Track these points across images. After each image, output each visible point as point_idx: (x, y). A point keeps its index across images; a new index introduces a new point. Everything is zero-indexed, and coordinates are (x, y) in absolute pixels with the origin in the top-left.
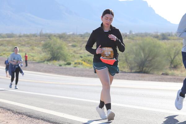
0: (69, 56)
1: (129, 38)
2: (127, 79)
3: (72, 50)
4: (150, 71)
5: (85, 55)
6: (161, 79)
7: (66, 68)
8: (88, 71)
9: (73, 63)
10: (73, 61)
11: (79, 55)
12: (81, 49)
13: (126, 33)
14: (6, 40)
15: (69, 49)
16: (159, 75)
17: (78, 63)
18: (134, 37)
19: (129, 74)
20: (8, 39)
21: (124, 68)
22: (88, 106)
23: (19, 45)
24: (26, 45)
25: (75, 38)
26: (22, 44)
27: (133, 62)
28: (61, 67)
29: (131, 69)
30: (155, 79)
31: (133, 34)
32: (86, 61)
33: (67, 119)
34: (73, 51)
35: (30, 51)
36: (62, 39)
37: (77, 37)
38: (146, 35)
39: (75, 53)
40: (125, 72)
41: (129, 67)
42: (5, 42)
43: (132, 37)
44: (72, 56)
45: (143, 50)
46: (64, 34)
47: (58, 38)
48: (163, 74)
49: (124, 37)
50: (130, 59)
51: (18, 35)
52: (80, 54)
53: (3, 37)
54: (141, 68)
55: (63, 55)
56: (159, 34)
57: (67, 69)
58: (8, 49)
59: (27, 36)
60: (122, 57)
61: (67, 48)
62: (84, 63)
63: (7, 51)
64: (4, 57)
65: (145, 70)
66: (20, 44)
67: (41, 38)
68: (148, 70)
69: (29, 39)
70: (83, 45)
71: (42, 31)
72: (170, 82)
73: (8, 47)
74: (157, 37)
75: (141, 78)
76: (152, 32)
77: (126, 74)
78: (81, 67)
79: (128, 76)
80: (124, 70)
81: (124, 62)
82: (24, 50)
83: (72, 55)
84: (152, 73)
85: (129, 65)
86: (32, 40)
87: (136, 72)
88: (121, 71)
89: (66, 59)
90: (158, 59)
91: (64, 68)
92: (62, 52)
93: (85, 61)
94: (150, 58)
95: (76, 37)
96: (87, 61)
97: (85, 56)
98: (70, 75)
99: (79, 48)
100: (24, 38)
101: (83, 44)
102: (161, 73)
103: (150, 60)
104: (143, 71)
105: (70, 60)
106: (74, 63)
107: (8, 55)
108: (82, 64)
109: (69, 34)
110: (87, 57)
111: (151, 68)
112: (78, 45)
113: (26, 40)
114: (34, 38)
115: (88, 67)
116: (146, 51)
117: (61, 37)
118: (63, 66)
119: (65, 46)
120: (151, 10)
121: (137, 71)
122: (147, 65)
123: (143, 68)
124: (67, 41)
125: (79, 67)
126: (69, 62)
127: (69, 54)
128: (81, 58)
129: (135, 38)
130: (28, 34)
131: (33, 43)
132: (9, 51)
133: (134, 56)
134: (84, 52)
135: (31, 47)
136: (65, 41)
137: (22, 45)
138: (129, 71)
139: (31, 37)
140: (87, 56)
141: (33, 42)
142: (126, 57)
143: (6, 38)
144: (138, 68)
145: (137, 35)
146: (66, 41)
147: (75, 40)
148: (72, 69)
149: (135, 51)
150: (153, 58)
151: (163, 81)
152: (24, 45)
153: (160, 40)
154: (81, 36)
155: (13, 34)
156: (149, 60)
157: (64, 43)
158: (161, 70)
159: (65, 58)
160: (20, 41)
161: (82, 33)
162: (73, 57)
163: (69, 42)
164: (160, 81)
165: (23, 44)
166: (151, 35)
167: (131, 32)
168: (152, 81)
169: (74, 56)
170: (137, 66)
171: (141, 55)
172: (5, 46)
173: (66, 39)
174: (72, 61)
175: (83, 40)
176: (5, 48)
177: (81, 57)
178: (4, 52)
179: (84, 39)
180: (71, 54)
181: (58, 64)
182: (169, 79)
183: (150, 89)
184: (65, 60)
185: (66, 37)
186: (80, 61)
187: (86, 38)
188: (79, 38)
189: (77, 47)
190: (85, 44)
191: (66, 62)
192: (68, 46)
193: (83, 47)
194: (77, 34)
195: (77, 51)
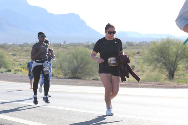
0: (10, 63)
1: (63, 48)
2: (62, 84)
4: (82, 76)
5: (24, 63)
6: (92, 84)
7: (7, 74)
10: (13, 68)
11: (18, 63)
12: (20, 57)
13: (61, 43)
16: (90, 80)
17: (17, 70)
18: (68, 46)
19: (63, 79)
21: (59, 74)
25: (15, 48)
27: (67, 69)
28: (2, 74)
29: (65, 75)
30: (87, 84)
31: (66, 44)
32: (25, 68)
33: (7, 121)
34: (13, 59)
36: (3, 48)
37: (17, 46)
38: (79, 45)
39: (15, 61)
40: (60, 78)
41: (64, 73)
43: (66, 47)
44: (12, 64)
45: (76, 58)
46: (5, 44)
48: (93, 79)
49: (59, 47)
50: (64, 66)
52: (20, 62)
54: (74, 74)
55: (4, 63)
56: (90, 44)
60: (57, 64)
61: (7, 57)
62: (23, 70)
65: (78, 75)
68: (81, 75)
70: (22, 54)
72: (100, 86)
74: (88, 46)
75: (74, 83)
76: (84, 42)
77: (61, 79)
78: (20, 73)
79: (63, 82)
80: (59, 76)
81: (59, 69)
83: (13, 63)
84: (84, 78)
85: (64, 71)
87: (69, 78)
88: (56, 77)
89: (7, 67)
90: (89, 66)
92: (3, 60)
93: (24, 69)
94: (82, 66)
95: (16, 47)
97: (24, 64)
98: (10, 81)
99: (19, 57)
102: (92, 79)
103: (83, 67)
104: (76, 77)
106: (14, 70)
108: (21, 71)
109: (9, 44)
110: (25, 64)
111: (83, 74)
112: (17, 53)
115: (26, 73)
116: (79, 59)
117: (3, 47)
118: (4, 73)
119: (6, 55)
120: (83, 23)
121: (71, 77)
122: (79, 72)
123: (76, 74)
124: (7, 50)
125: (18, 73)
126: (9, 69)
127: (9, 62)
129: (68, 48)
133: (67, 64)
134: (23, 61)
136: (5, 50)
138: (64, 77)
142: (61, 64)
144: (72, 74)
145: (70, 45)
146: (7, 51)
147: (15, 49)
148: (12, 75)
149: (68, 59)
150: (85, 65)
151: (94, 86)
153: (91, 49)
154: (21, 46)
156: (81, 67)
157: (5, 52)
158: (92, 75)
161: (22, 44)
162: (13, 65)
163: (10, 51)
164: (91, 86)
166: (83, 45)
167: (65, 42)
168: (84, 85)
169: (14, 63)
170: (71, 72)
171: (74, 63)
173: (6, 49)
174: (12, 68)
175: (22, 50)
177: (21, 65)
179: (23, 48)
180: (12, 62)
182: (98, 83)
183: (82, 93)
184: (6, 68)
185: (7, 47)
186: (19, 68)
187: (25, 48)
188: (18, 48)
189: (16, 56)
190: (24, 53)
191: (7, 69)
192: (9, 55)
193: (22, 56)
194: (16, 44)
195: (17, 59)
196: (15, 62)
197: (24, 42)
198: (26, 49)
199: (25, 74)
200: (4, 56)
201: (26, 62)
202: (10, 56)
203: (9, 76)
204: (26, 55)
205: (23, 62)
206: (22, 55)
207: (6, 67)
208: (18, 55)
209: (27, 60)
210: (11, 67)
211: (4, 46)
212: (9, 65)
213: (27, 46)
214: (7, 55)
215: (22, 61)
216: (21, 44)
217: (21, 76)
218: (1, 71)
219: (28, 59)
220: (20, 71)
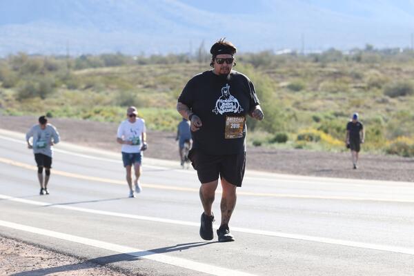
0: (282, 116)
3: (290, 99)
5: (328, 114)
7: (273, 151)
8: (337, 158)
9: (292, 137)
10: (293, 132)
11: (308, 114)
12: (316, 96)
14: (100, 74)
15: (281, 98)
17: (306, 137)
20: (106, 70)
22: (339, 257)
23: (139, 86)
24: (159, 86)
25: (298, 67)
26: (147, 84)
28: (259, 149)
32: (330, 130)
34: (293, 102)
35: (170, 104)
36: (260, 68)
37: (305, 61)
39: (298, 108)
42: (99, 78)
44: (290, 118)
46: (266, 54)
47: (250, 65)
51: (135, 58)
52: (313, 110)
53: (94, 65)
57: (276, 153)
58: (108, 99)
59: (162, 61)
61: (275, 94)
62: (323, 136)
63: (105, 105)
64: (97, 120)
66: (140, 83)
67: (200, 67)
69: (167, 70)
70: (322, 85)
71: (202, 45)
73: (107, 94)
78: (315, 147)
82: (154, 101)
83: (291, 113)
86: (174, 71)
89: (274, 126)
91: (267, 151)
93: (326, 132)
95: (301, 63)
96: (334, 130)
97: (326, 117)
98: (283, 170)
99: (310, 95)
100: (153, 67)
101: (322, 81)
105: (283, 129)
106: (295, 137)
107: (107, 114)
108: (318, 139)
109: (280, 53)
110: (331, 119)
112: (307, 84)
113: (159, 71)
114: (181, 67)
115: (336, 146)
118: (264, 145)
119: (270, 89)
124: (274, 73)
125: (310, 147)
126: (282, 132)
128: (314, 123)
130: (165, 54)
131: (178, 80)
132: (110, 103)
134: (324, 106)
135: (172, 92)
136: (269, 73)
137: (148, 87)
139: (173, 63)
140: (333, 117)
141: (178, 78)
143: (101, 66)
146: (273, 75)
147: (299, 70)
148: (288, 153)
152: (154, 87)
154: (316, 59)
155: (120, 54)
157: (268, 79)
159: (269, 123)
160: (143, 75)
161: (319, 52)
162: (293, 120)
163: (282, 77)
165: (152, 83)
169: (294, 116)
172: (99, 90)
173: (270, 68)
174: (289, 131)
175: (320, 71)
176: (97, 96)
177: (317, 120)
178: (97, 108)
179: (323, 67)
180: (288, 110)
181: (251, 140)
184: (269, 129)
185: (273, 63)
186: (312, 130)
187: (331, 65)
188: (310, 66)
189: (303, 91)
190: (327, 83)
191: (273, 133)
192: (279, 88)
193: (322, 90)
194: (302, 54)
195: (304, 101)
196: (297, 111)
197: (327, 47)
198: (335, 70)
199: (332, 150)
200: (264, 92)
201: (332, 111)
202: (283, 91)
203: (278, 154)
204: (335, 89)
205: (325, 111)
206: (320, 89)
207: (270, 126)
208: (309, 89)
209: (337, 106)
210: (286, 128)
211: (265, 59)
212: (278, 120)
213: (335, 60)
214: (274, 87)
215: (322, 109)
216: (318, 54)
217: (319, 157)
218: (255, 140)
219: (339, 102)
220: (316, 141)
